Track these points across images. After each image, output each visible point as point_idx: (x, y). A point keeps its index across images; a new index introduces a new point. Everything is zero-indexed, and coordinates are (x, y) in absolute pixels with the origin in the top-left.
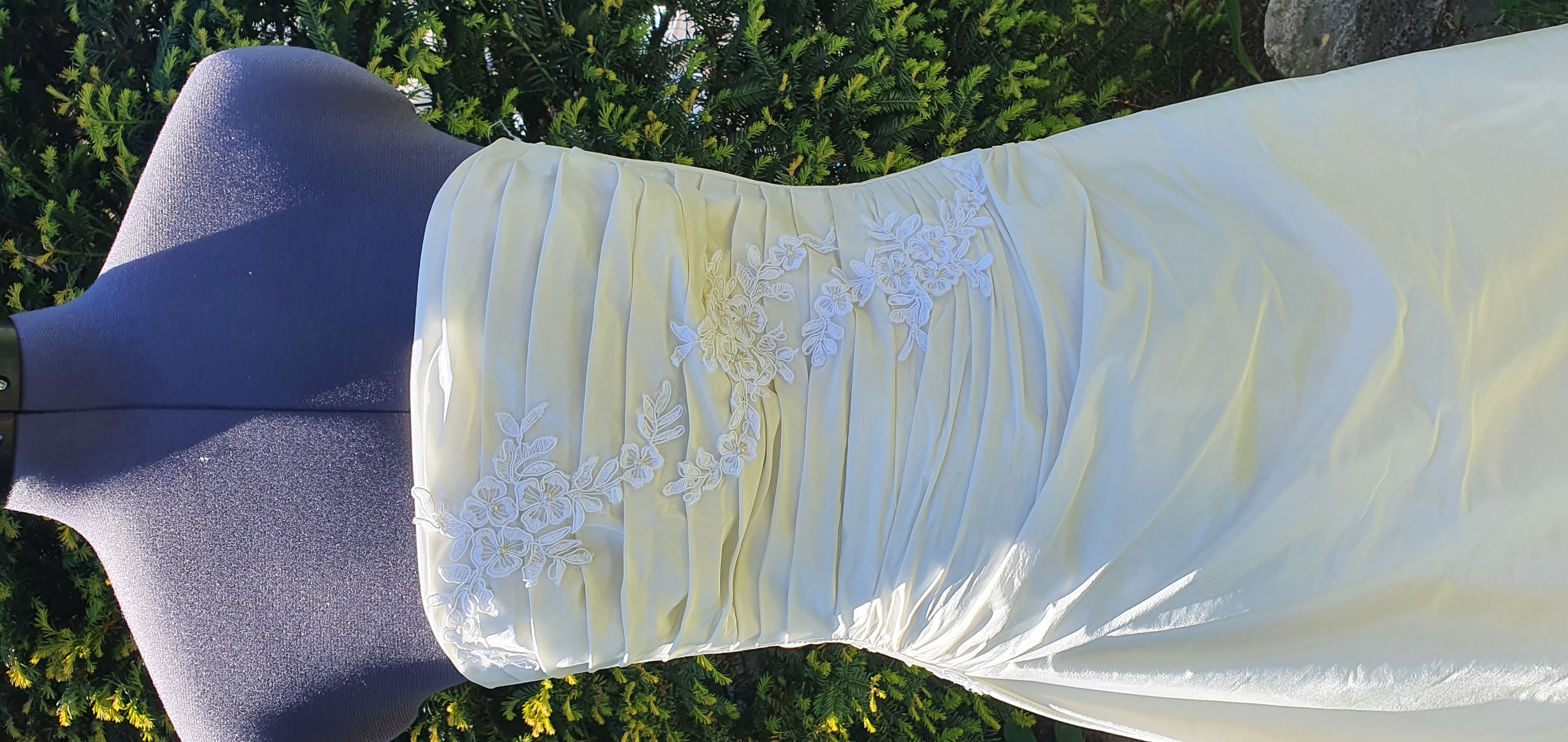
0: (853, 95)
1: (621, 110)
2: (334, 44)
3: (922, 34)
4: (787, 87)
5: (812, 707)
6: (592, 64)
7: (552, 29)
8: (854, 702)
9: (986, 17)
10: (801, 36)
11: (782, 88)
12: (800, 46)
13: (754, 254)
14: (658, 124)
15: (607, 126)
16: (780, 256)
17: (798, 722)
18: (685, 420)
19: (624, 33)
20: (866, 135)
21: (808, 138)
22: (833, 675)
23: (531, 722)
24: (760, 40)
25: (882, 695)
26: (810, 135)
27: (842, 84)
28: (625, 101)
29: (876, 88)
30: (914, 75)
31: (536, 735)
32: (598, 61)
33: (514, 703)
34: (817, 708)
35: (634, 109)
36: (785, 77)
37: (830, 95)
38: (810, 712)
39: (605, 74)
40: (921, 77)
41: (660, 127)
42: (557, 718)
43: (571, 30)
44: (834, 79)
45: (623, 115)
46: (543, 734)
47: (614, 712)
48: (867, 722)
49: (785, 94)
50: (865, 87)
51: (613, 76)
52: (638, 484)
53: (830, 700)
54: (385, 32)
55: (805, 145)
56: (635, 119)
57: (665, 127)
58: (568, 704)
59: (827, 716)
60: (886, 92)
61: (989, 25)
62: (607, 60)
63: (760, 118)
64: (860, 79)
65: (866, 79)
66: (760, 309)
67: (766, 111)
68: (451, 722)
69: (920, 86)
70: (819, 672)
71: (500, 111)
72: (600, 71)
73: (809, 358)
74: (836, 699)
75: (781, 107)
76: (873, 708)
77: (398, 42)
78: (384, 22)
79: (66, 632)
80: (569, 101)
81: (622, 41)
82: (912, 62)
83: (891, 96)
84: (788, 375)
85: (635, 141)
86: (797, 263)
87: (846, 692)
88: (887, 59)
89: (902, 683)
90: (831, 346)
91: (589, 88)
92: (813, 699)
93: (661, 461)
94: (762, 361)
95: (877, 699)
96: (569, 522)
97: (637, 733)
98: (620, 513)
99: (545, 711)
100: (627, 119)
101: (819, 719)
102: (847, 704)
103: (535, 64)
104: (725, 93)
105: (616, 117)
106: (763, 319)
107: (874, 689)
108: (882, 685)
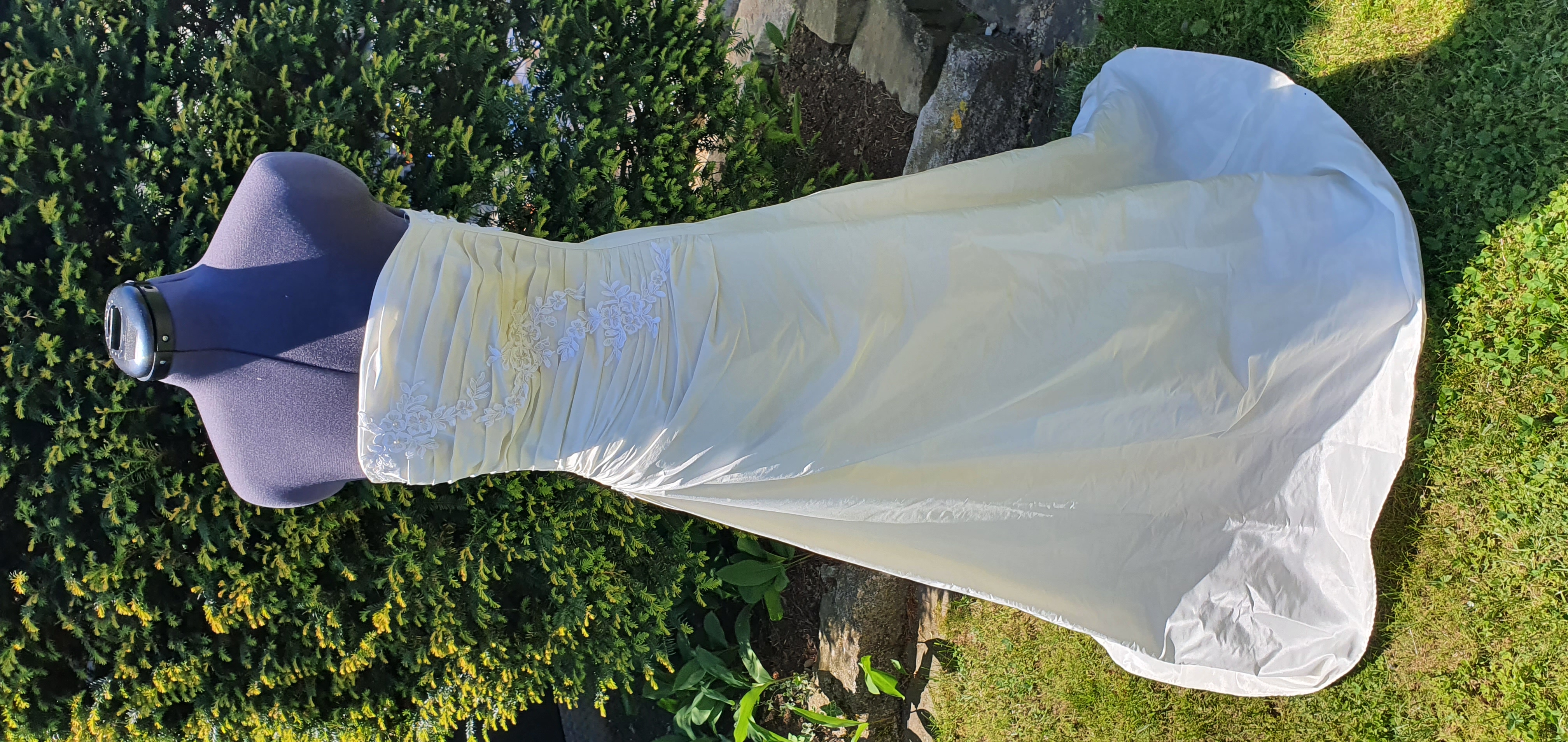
5: (551, 620)
8: (577, 618)
13: (539, 300)
16: (553, 302)
17: (543, 629)
18: (490, 389)
22: (566, 602)
23: (377, 625)
25: (592, 616)
31: (380, 632)
33: (366, 615)
34: (555, 621)
38: (550, 623)
42: (393, 623)
46: (384, 632)
47: (428, 622)
48: (584, 631)
52: (464, 417)
53: (563, 617)
58: (399, 617)
59: (560, 626)
68: (329, 623)
70: (557, 602)
73: (559, 356)
74: (566, 616)
76: (587, 623)
84: (548, 363)
86: (561, 307)
87: (573, 612)
89: (609, 608)
90: (572, 353)
92: (552, 616)
93: (476, 408)
94: (535, 356)
95: (589, 619)
96: (430, 432)
97: (441, 633)
98: (454, 430)
99: (387, 620)
101: (555, 628)
102: (572, 621)
107: (588, 612)
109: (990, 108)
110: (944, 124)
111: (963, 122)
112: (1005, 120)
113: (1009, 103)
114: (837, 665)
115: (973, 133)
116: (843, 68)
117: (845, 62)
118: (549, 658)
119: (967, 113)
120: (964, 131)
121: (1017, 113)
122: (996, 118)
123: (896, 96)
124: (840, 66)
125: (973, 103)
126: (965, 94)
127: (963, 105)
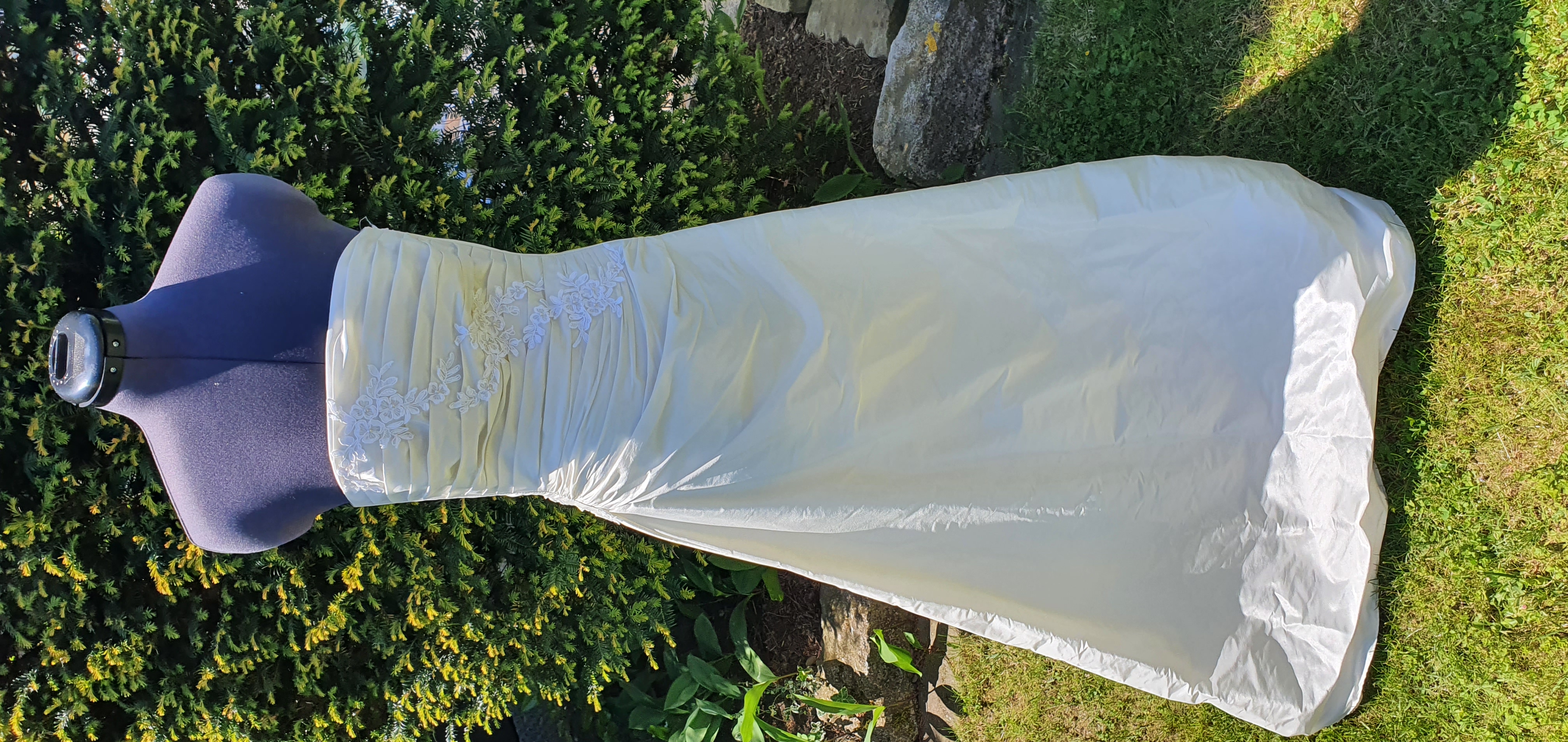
0: (574, 179)
1: (419, 184)
2: (229, 135)
3: (624, 138)
4: (530, 173)
5: (541, 581)
6: (400, 153)
7: (374, 128)
8: (569, 577)
9: (666, 130)
10: (541, 138)
11: (527, 173)
12: (539, 145)
13: (498, 290)
14: (444, 195)
15: (410, 194)
16: (512, 292)
17: (531, 593)
18: (461, 372)
19: (422, 133)
20: (583, 205)
21: (544, 205)
22: (555, 561)
23: (347, 582)
24: (513, 142)
25: (587, 569)
26: (546, 203)
27: (566, 172)
28: (421, 177)
29: (591, 175)
30: (614, 169)
31: (350, 591)
32: (404, 151)
33: (334, 572)
34: (544, 582)
35: (427, 183)
36: (529, 166)
37: (559, 178)
38: (540, 585)
39: (409, 161)
40: (621, 169)
41: (445, 197)
42: (364, 580)
43: (388, 133)
44: (562, 167)
45: (420, 187)
46: (355, 590)
47: (404, 579)
48: (577, 591)
49: (529, 176)
50: (582, 175)
51: (415, 164)
52: (436, 402)
53: (553, 577)
54: (264, 129)
55: (541, 210)
56: (428, 189)
57: (448, 197)
58: (372, 571)
59: (550, 586)
60: (598, 177)
61: (668, 136)
62: (411, 151)
63: (511, 191)
64: (578, 171)
65: (583, 170)
66: (501, 319)
67: (516, 187)
68: (292, 581)
69: (618, 176)
70: (546, 558)
71: (338, 182)
72: (406, 160)
73: (526, 345)
74: (557, 574)
75: (526, 184)
76: (581, 578)
77: (273, 136)
78: (264, 123)
79: (30, 513)
80: (384, 177)
81: (420, 138)
82: (614, 160)
83: (601, 179)
84: (515, 352)
85: (429, 206)
86: (522, 296)
87: (564, 570)
88: (597, 157)
89: (603, 565)
90: (538, 339)
91: (397, 168)
92: (542, 576)
93: (448, 391)
94: (501, 344)
95: (584, 573)
96: (403, 418)
97: (419, 594)
98: (427, 416)
99: (358, 572)
100: (423, 190)
101: (545, 589)
102: (564, 578)
103: (360, 149)
104: (489, 172)
105: (415, 189)
106: (503, 324)
107: (582, 567)
108: (587, 563)
109: (964, 30)
110: (918, 51)
111: (939, 44)
112: (980, 43)
113: (982, 26)
114: (845, 649)
115: (948, 57)
116: (800, 38)
117: (802, 31)
118: (539, 627)
119: (942, 34)
120: (939, 54)
121: (991, 36)
122: (971, 40)
123: (861, 45)
124: (796, 36)
125: (948, 22)
126: (938, 14)
127: (937, 27)
